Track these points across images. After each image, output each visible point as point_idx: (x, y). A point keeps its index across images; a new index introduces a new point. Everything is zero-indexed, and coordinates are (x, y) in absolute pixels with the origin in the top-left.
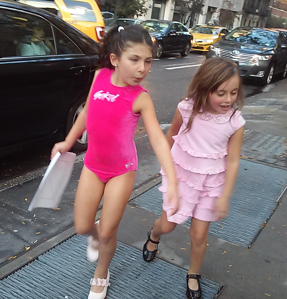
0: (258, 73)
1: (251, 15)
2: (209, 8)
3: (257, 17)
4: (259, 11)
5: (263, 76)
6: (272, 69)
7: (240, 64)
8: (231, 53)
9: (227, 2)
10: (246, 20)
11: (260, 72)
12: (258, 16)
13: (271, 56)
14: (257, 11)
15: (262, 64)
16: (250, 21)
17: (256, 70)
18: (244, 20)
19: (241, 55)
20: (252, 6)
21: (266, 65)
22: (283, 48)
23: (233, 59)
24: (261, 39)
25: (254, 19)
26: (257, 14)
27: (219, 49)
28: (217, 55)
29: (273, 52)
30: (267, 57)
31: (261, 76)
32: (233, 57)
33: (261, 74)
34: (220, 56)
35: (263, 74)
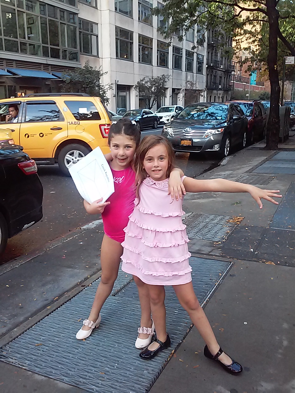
0: (214, 147)
1: (215, 92)
2: (174, 90)
3: (221, 92)
4: (221, 87)
5: (219, 149)
6: (228, 142)
7: (194, 140)
8: (184, 131)
9: (189, 83)
10: (211, 96)
11: (216, 146)
12: (223, 92)
13: (224, 128)
14: (220, 87)
15: (216, 137)
16: (215, 96)
17: (211, 144)
18: (209, 97)
19: (193, 131)
20: (215, 83)
21: (220, 138)
22: (235, 119)
23: (187, 137)
24: (217, 113)
25: (218, 94)
26: (220, 89)
27: (172, 129)
28: (171, 135)
29: (226, 124)
30: (220, 130)
31: (218, 150)
32: (186, 135)
33: (216, 148)
34: (173, 135)
35: (219, 148)
